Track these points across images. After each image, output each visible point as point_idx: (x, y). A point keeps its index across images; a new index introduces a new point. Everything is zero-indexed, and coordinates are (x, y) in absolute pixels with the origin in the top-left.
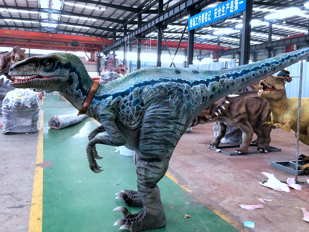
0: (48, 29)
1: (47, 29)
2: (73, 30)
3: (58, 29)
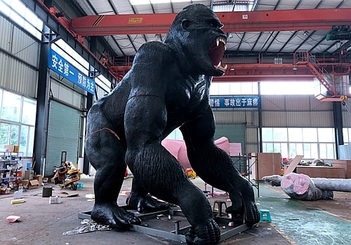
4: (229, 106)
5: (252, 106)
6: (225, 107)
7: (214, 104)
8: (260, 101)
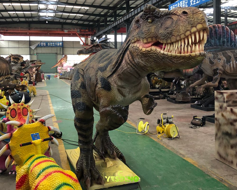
0: (46, 18)
2: (68, 17)
3: (54, 17)
4: (50, 46)
5: (59, 46)
6: (48, 46)
7: (43, 45)
8: (62, 44)
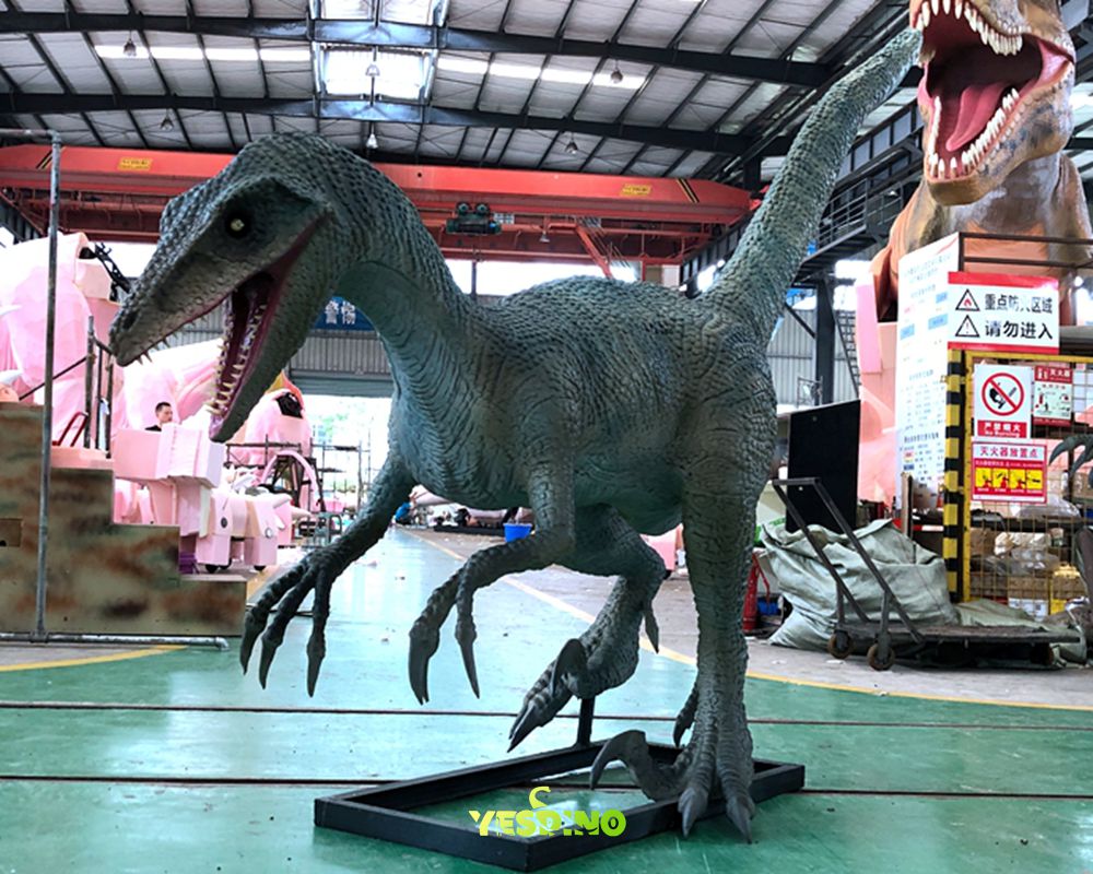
0: (366, 108)
1: (355, 113)
2: (526, 107)
3: (429, 106)
7: (339, 317)
